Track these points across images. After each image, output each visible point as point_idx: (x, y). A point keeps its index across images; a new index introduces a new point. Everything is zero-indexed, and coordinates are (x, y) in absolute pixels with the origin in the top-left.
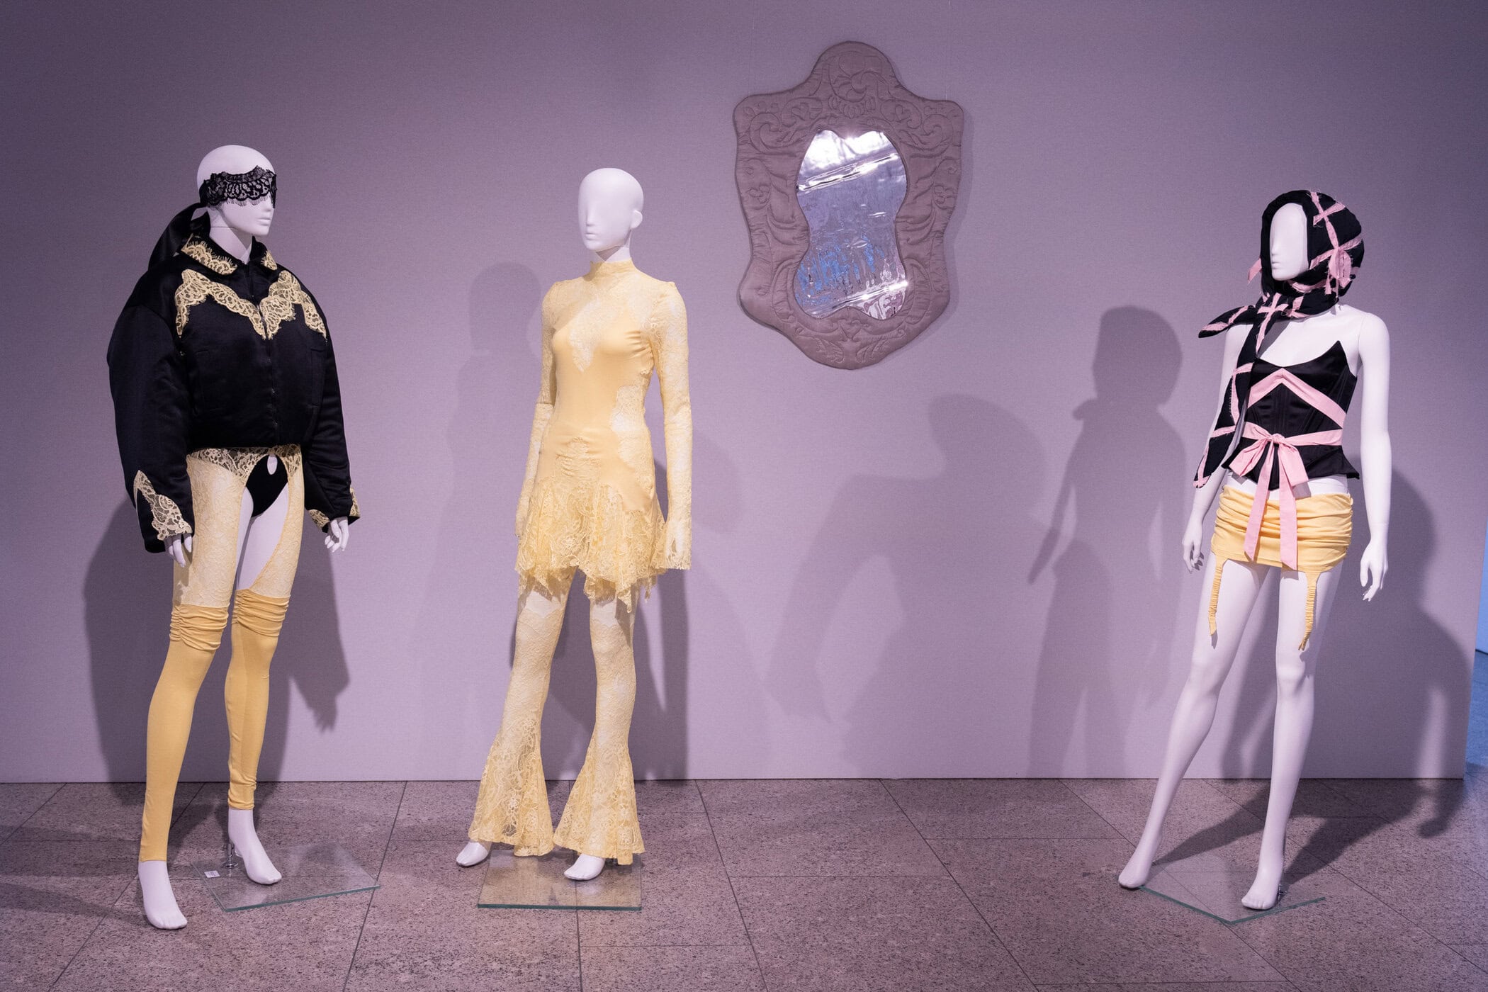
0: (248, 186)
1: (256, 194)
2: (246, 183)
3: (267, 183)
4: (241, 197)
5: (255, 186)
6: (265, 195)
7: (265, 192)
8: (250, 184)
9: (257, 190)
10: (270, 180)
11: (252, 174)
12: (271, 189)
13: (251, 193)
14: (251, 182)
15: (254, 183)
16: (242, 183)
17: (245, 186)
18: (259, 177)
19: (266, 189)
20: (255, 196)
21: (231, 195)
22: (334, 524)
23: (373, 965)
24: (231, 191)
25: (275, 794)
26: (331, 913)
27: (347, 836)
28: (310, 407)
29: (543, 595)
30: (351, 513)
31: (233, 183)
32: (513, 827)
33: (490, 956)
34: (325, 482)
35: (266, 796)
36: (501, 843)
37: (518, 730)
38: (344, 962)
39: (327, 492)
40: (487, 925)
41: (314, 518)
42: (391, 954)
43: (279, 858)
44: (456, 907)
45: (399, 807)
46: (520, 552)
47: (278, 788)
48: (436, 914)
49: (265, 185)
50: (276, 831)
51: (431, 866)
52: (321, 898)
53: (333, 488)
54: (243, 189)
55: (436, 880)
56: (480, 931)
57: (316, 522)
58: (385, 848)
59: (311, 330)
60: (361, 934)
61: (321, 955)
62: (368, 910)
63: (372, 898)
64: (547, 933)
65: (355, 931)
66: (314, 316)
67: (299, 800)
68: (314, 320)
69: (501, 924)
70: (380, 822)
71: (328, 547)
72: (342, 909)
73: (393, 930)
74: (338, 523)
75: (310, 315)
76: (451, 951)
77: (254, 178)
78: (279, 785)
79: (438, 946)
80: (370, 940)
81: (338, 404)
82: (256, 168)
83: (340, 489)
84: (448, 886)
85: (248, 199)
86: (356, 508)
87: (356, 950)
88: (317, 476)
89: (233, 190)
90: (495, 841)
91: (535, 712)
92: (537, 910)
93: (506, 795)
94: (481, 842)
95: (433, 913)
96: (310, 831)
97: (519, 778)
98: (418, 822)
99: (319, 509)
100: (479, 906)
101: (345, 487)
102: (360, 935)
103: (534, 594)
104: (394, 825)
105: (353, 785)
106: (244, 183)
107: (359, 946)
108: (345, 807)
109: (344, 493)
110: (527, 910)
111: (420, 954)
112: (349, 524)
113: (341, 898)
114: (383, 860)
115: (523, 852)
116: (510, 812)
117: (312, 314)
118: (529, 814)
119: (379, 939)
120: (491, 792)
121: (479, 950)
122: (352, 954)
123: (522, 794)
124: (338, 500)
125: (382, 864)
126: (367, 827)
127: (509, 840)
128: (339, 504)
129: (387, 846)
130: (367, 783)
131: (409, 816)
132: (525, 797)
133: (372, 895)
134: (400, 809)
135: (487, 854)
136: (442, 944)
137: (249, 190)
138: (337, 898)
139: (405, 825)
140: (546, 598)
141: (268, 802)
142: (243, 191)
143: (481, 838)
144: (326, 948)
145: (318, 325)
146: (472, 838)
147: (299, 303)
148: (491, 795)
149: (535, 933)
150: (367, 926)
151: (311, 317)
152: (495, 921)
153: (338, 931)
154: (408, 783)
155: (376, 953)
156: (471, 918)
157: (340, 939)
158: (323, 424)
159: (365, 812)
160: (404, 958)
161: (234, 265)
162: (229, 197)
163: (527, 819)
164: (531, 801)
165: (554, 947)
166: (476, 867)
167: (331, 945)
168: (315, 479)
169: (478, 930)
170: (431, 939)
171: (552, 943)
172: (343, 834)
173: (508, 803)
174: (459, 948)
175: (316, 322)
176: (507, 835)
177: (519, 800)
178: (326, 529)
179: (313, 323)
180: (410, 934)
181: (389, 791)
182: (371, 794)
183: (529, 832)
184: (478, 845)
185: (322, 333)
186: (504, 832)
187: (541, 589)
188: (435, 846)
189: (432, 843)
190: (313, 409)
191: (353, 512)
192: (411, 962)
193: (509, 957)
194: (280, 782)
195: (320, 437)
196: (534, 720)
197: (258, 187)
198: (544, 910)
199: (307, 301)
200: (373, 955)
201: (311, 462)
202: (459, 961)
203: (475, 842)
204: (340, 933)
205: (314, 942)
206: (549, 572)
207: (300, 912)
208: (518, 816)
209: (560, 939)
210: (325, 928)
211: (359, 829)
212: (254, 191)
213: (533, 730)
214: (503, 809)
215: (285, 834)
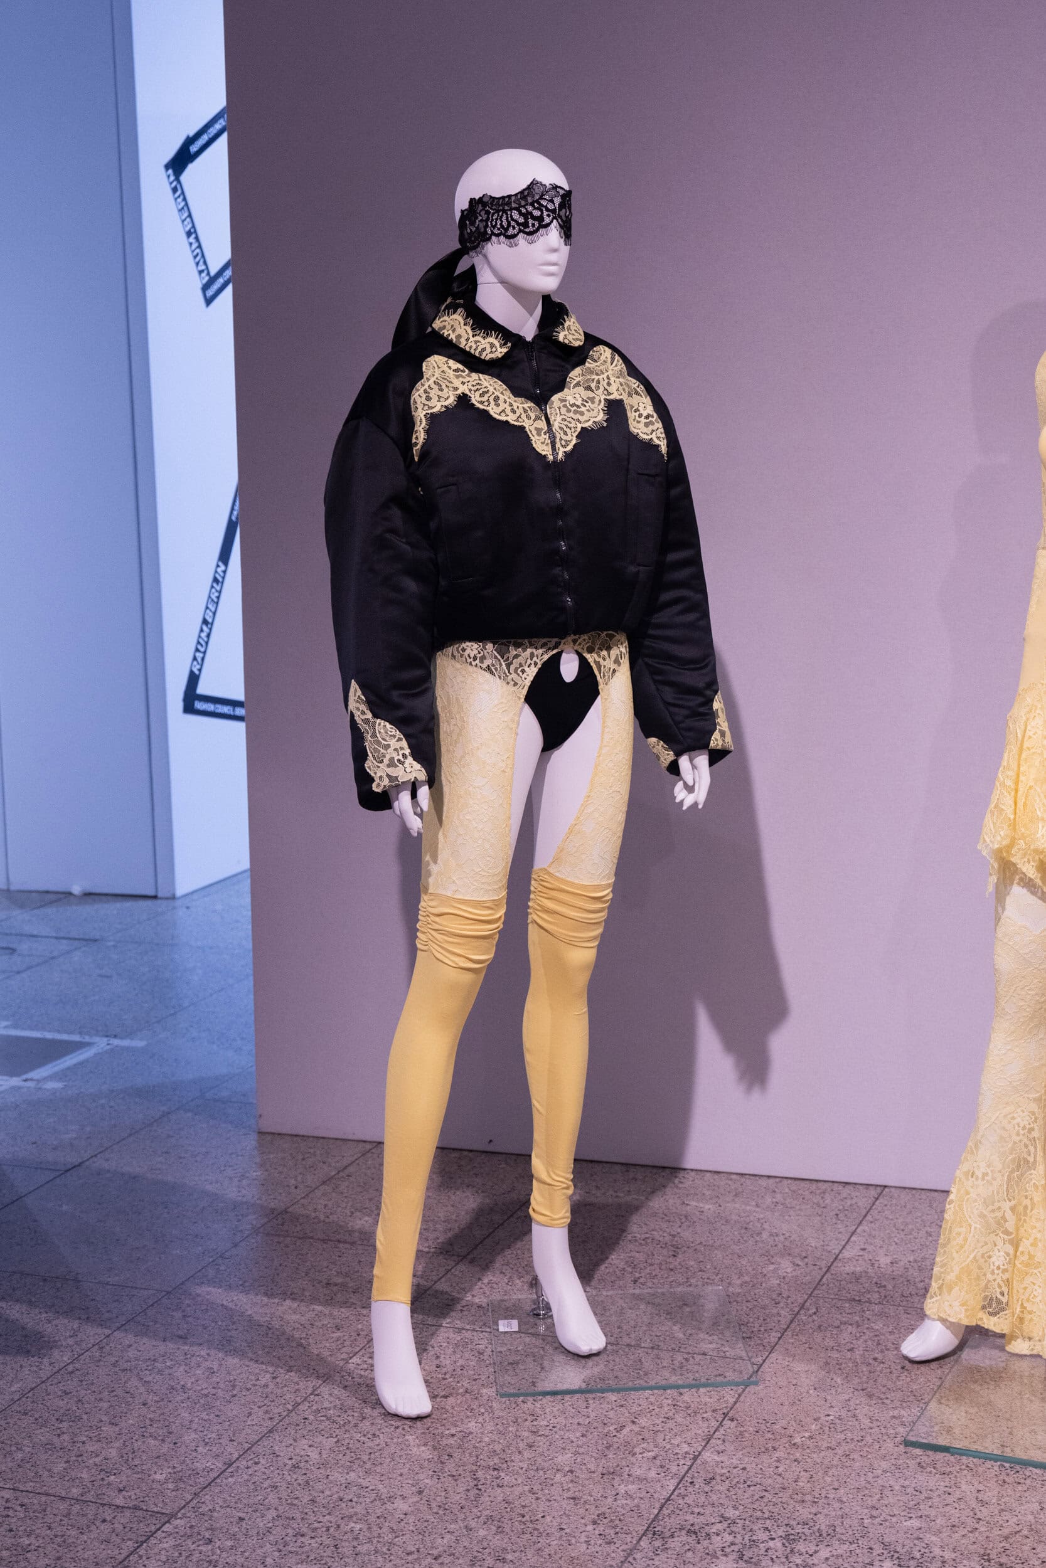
0: (521, 214)
1: (533, 225)
2: (518, 209)
3: (550, 206)
4: (511, 232)
5: (531, 213)
6: (548, 225)
7: (547, 220)
8: (523, 210)
9: (534, 218)
10: (557, 200)
11: (526, 193)
12: (560, 217)
13: (526, 225)
14: (524, 207)
15: (530, 208)
16: (511, 210)
17: (515, 215)
18: (537, 197)
19: (548, 216)
20: (531, 229)
21: (496, 231)
22: (684, 762)
23: (684, 1532)
24: (496, 223)
25: (669, 1190)
26: (658, 1422)
27: (747, 1278)
28: (632, 569)
29: (1034, 893)
30: (712, 744)
31: (498, 211)
32: (999, 1302)
33: (885, 1546)
34: (669, 694)
35: (653, 1192)
36: (978, 1326)
37: (1004, 1128)
38: (639, 1521)
39: (672, 709)
40: (907, 1483)
41: (655, 751)
42: (722, 1516)
43: (623, 1309)
44: (869, 1439)
45: (853, 1233)
46: (988, 816)
47: (676, 1181)
48: (828, 1448)
49: (547, 209)
50: (641, 1257)
51: (857, 1354)
52: (656, 1391)
53: (680, 702)
54: (513, 219)
55: (856, 1380)
56: (889, 1493)
57: (658, 758)
58: (796, 1309)
59: (642, 442)
60: (689, 1469)
61: (610, 1500)
62: (721, 1425)
63: (735, 1403)
64: (1007, 1515)
65: (682, 1462)
66: (647, 417)
67: (702, 1205)
68: (647, 425)
69: (931, 1484)
70: (809, 1260)
71: (677, 800)
72: (679, 1418)
73: (744, 1469)
74: (691, 760)
75: (640, 416)
76: (823, 1527)
77: (530, 200)
78: (682, 1174)
79: (804, 1513)
80: (699, 1482)
81: (696, 562)
82: (534, 183)
83: (691, 704)
84: (870, 1396)
85: (521, 234)
86: (723, 734)
87: (668, 1499)
88: (655, 681)
89: (499, 222)
90: (968, 1324)
91: (1035, 1100)
92: (1007, 1465)
93: (986, 1244)
94: (944, 1321)
95: (825, 1445)
96: (692, 1263)
97: (1009, 1215)
98: (873, 1265)
99: (660, 738)
100: (908, 1443)
101: (701, 700)
102: (687, 1472)
103: (1017, 892)
104: (830, 1267)
105: (794, 1186)
106: (515, 209)
107: (676, 1493)
108: (766, 1226)
109: (701, 710)
110: (989, 1464)
111: (768, 1523)
112: (712, 763)
113: (688, 1396)
114: (785, 1330)
115: (1019, 1346)
116: (993, 1273)
117: (645, 414)
118: (1028, 1280)
119: (714, 1482)
120: (959, 1234)
121: (873, 1532)
122: (658, 1505)
123: (1016, 1244)
124: (689, 723)
125: (780, 1338)
126: (786, 1266)
127: (992, 1323)
128: (689, 729)
129: (802, 1307)
130: (820, 1184)
131: (861, 1253)
132: (1021, 1249)
133: (740, 1395)
134: (853, 1238)
135: (956, 1342)
136: (814, 1510)
137: (521, 220)
138: (681, 1394)
139: (850, 1268)
140: (1040, 898)
141: (651, 1204)
142: (513, 223)
143: (941, 1315)
144: (622, 1489)
145: (653, 431)
146: (928, 1313)
147: (618, 397)
148: (960, 1240)
149: (984, 1512)
150: (707, 1455)
151: (643, 420)
152: (922, 1477)
153: (655, 1458)
154: (886, 1190)
155: (696, 1510)
156: (885, 1465)
157: (652, 1474)
158: (666, 596)
159: (794, 1236)
160: (738, 1528)
161: (505, 344)
162: (493, 234)
163: (1025, 1288)
164: (1031, 1257)
165: (1007, 1546)
166: (934, 1365)
167: (633, 1483)
168: (653, 687)
169: (887, 1492)
170: (799, 1497)
171: (1006, 1538)
172: (741, 1275)
173: (990, 1257)
174: (838, 1523)
175: (651, 428)
176: (990, 1314)
177: (1008, 1254)
178: (674, 769)
179: (645, 430)
180: (770, 1481)
181: (849, 1202)
182: (818, 1205)
183: (1030, 1313)
184: (938, 1327)
185: (658, 446)
186: (984, 1308)
187: (1028, 884)
188: (882, 1315)
189: (877, 1308)
190: (638, 572)
191: (716, 741)
192: (747, 1538)
193: (918, 1555)
194: (685, 1169)
195: (661, 617)
196: (1033, 1113)
197: (537, 213)
198: (1018, 1467)
199: (637, 393)
200: (692, 1513)
201: (646, 659)
202: (830, 1549)
203: (934, 1320)
204: (658, 1462)
205: (609, 1473)
206: (1036, 851)
207: (611, 1414)
208: (1008, 1282)
209: (1025, 1532)
210: (637, 1450)
211: (772, 1267)
212: (531, 221)
213: (1033, 1129)
214: (980, 1268)
215: (651, 1265)
